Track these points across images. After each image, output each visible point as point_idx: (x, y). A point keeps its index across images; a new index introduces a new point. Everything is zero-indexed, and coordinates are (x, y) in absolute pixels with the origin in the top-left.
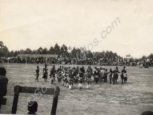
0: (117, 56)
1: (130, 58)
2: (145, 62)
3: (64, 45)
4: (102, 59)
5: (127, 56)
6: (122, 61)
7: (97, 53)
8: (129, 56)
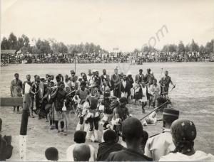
0: (101, 49)
1: (118, 51)
2: (137, 56)
3: (23, 36)
4: (79, 55)
5: (114, 49)
6: (108, 56)
7: (72, 46)
8: (117, 49)
